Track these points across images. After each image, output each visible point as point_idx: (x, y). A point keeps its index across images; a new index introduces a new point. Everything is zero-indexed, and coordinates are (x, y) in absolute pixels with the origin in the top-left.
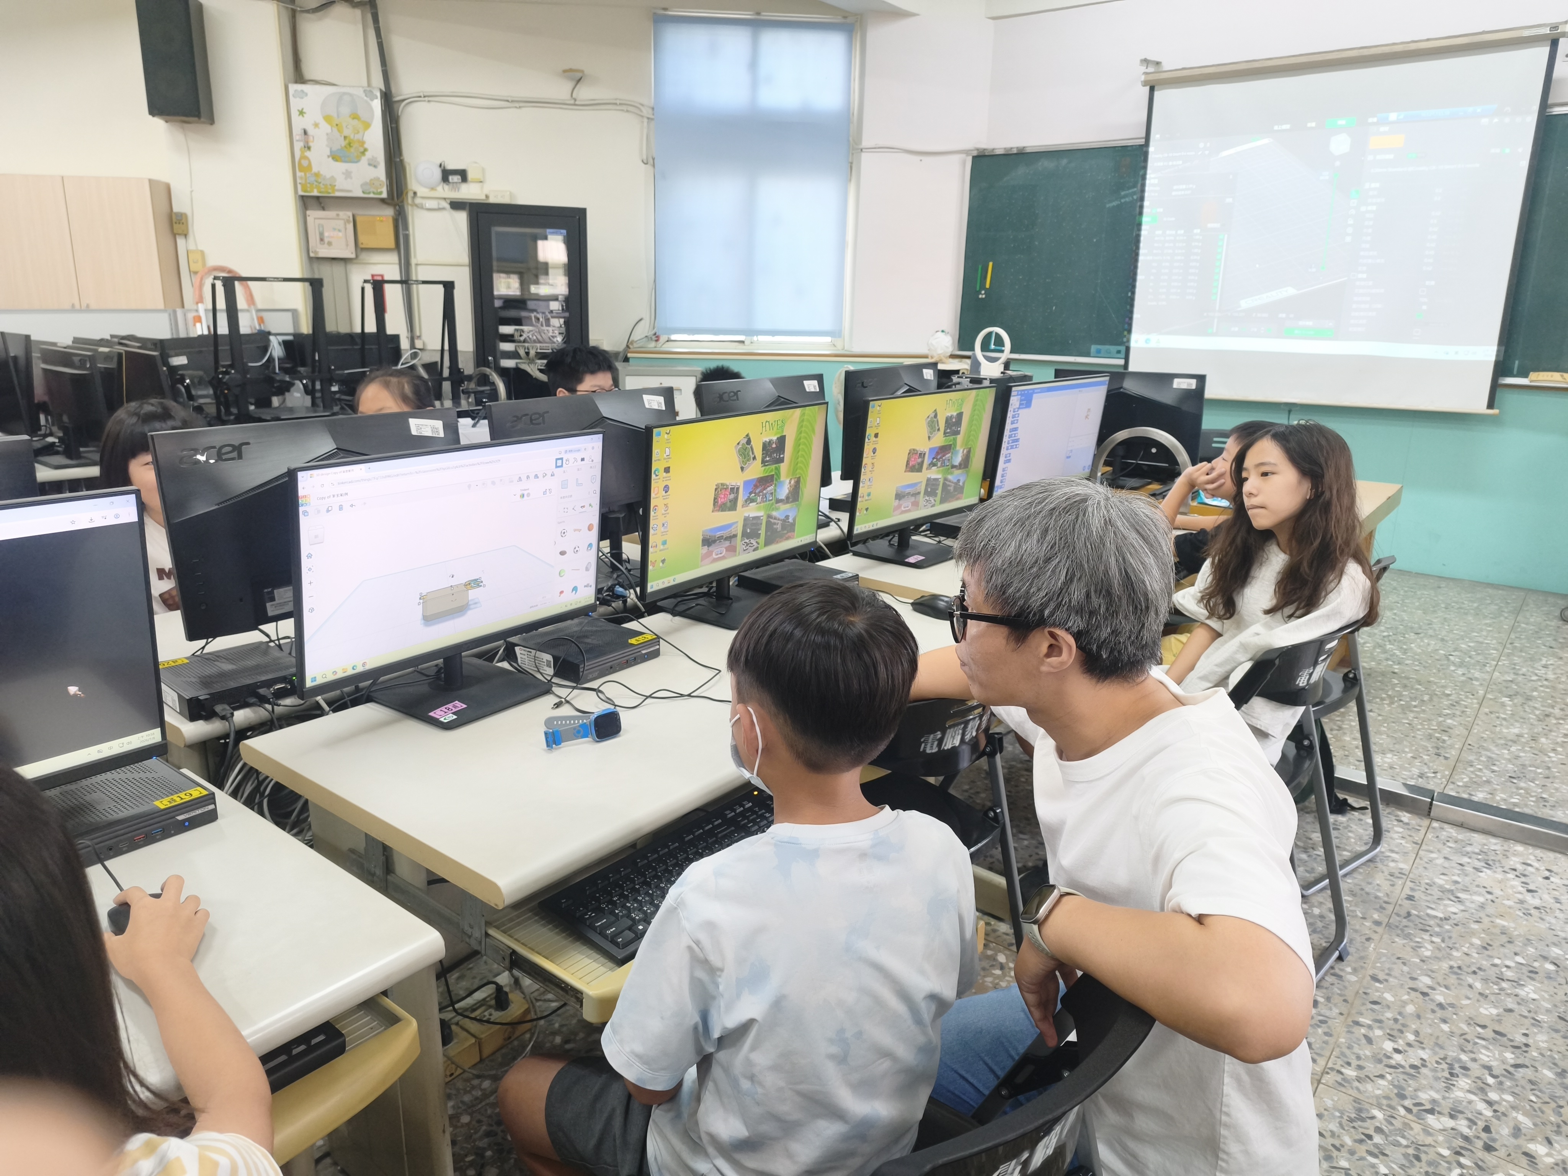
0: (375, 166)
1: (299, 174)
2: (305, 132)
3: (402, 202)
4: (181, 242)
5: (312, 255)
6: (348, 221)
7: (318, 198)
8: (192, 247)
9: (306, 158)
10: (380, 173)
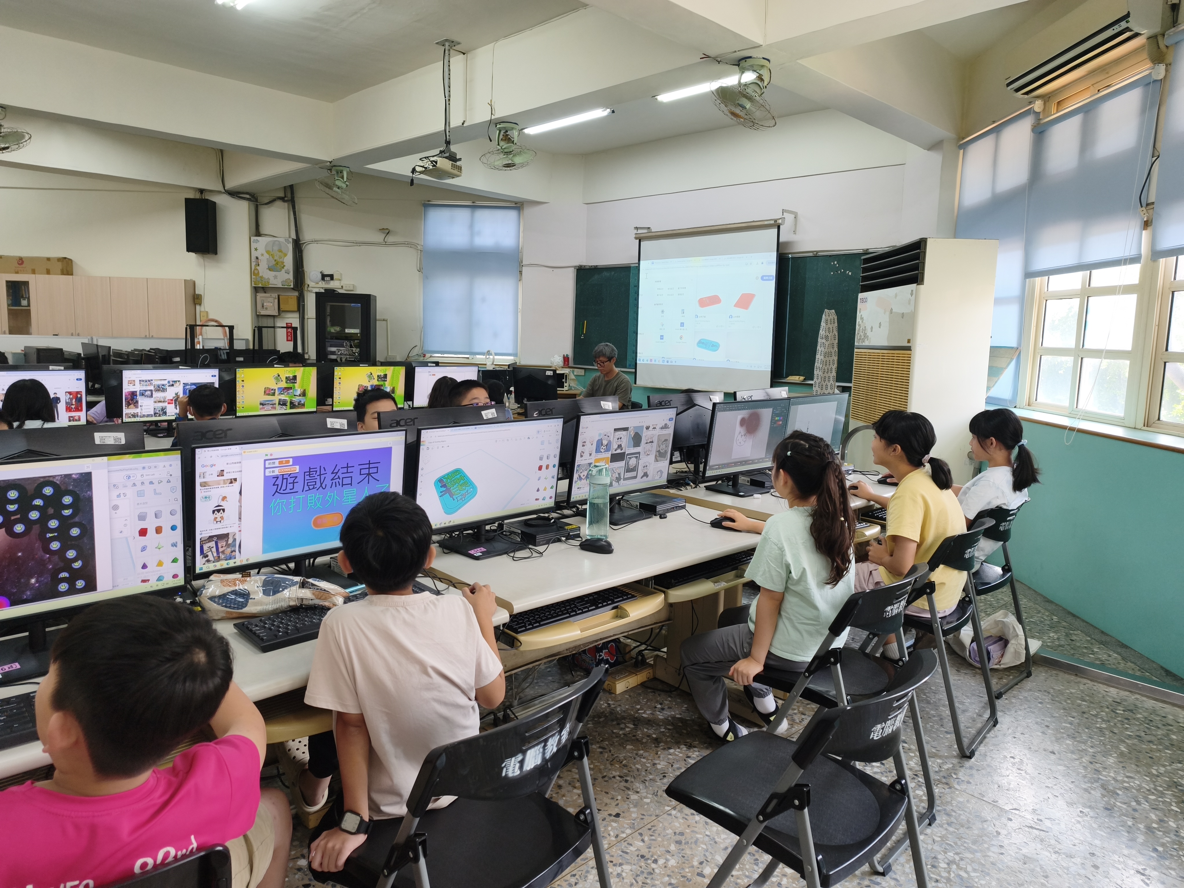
0: (288, 273)
1: (253, 277)
2: (257, 258)
3: (302, 289)
4: (198, 307)
5: (258, 314)
6: (276, 298)
7: (263, 288)
8: (202, 309)
9: (257, 269)
10: (291, 276)
